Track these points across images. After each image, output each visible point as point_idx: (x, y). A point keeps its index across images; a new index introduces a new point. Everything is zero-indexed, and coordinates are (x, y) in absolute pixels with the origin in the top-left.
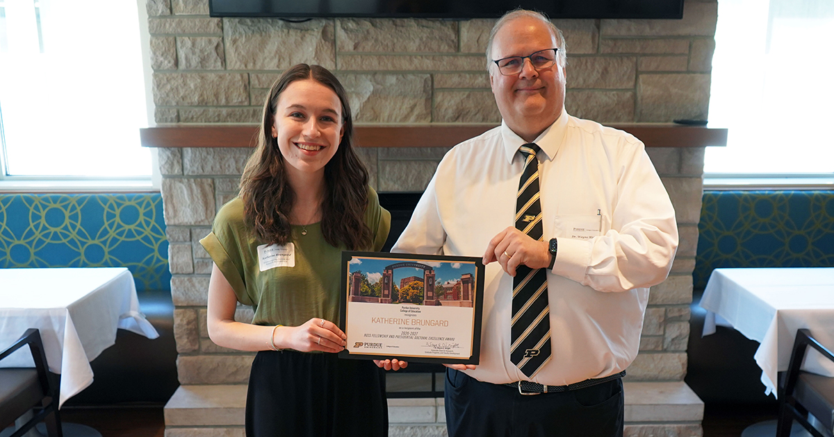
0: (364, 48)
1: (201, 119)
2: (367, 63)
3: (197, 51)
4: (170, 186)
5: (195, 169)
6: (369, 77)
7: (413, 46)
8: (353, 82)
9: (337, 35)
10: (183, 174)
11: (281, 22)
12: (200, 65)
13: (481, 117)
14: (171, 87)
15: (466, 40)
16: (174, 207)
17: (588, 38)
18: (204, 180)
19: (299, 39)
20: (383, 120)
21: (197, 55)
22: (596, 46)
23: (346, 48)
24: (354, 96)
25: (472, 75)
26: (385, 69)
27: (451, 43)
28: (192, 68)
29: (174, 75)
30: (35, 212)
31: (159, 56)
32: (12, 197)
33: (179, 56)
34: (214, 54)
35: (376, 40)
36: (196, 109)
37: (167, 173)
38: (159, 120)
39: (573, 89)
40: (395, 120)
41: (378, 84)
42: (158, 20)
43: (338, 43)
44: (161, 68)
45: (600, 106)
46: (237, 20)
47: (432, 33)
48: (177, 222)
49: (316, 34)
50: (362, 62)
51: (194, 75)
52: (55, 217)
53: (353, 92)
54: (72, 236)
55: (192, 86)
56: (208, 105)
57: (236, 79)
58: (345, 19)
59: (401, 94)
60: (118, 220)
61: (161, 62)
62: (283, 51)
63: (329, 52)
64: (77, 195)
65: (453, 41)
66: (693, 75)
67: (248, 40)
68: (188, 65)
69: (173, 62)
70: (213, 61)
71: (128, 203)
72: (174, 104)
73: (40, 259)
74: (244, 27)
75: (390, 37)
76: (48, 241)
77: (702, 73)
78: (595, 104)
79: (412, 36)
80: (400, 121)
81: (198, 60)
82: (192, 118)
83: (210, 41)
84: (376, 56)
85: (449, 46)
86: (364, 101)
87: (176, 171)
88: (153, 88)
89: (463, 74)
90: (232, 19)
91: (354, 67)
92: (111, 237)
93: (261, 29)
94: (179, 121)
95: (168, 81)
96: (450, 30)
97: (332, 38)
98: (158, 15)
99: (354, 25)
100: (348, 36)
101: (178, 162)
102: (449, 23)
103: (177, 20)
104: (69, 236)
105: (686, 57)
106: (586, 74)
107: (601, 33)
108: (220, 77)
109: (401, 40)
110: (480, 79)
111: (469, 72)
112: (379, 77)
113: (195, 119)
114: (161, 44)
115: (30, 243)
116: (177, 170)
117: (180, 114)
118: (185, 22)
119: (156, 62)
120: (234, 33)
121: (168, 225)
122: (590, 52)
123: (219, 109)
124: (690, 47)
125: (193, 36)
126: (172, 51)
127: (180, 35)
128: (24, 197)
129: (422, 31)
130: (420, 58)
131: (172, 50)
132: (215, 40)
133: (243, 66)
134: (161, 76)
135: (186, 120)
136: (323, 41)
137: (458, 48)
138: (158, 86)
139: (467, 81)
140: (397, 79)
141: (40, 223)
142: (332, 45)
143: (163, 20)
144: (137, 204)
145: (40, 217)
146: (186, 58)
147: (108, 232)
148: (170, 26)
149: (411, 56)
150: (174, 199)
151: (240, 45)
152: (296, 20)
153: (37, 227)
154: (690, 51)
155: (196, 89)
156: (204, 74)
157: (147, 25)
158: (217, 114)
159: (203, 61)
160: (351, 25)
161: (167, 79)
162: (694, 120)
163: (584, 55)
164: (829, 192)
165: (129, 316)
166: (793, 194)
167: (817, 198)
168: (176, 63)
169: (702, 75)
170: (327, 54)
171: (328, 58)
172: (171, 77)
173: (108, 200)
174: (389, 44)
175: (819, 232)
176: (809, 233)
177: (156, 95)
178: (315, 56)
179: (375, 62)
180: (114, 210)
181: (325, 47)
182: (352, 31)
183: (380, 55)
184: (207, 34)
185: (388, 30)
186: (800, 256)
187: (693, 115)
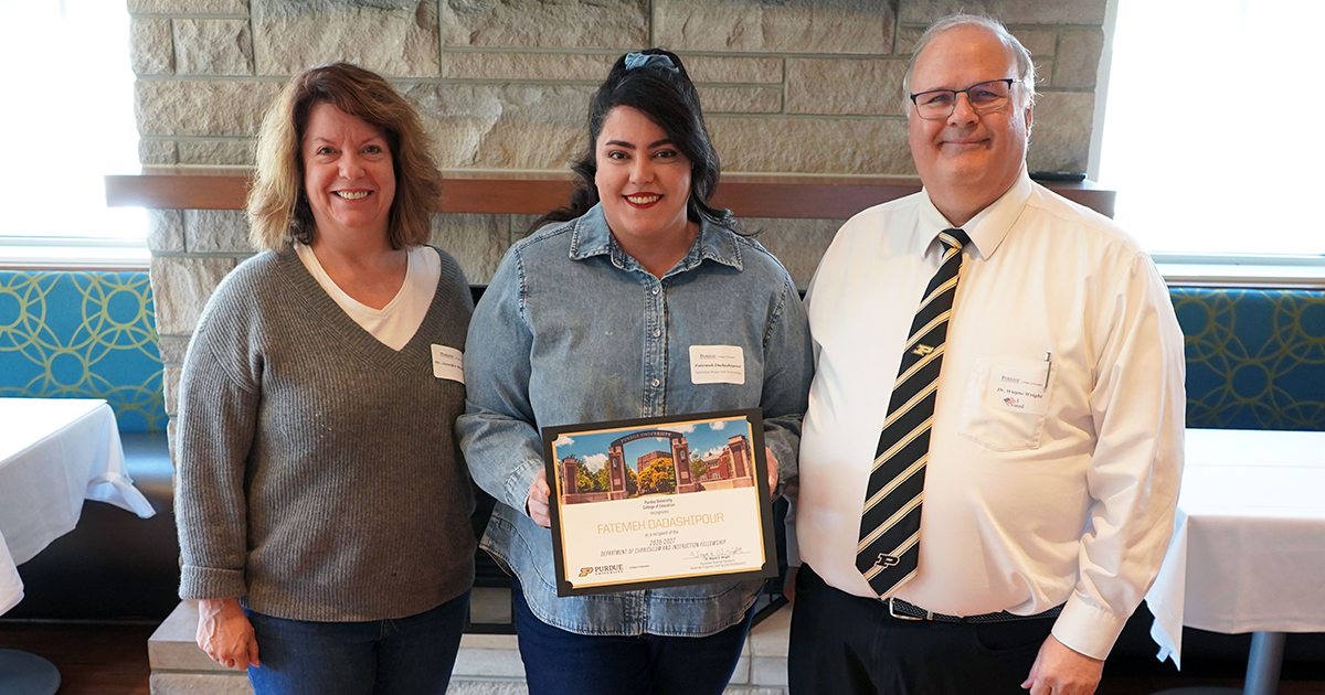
0: (489, 40)
1: (215, 159)
2: (492, 66)
3: (207, 43)
4: (165, 270)
5: (205, 242)
6: (497, 90)
7: (571, 38)
8: (469, 98)
9: (442, 18)
10: (185, 251)
12: (212, 67)
14: (164, 105)
15: (663, 30)
16: (172, 305)
17: (876, 27)
18: (220, 261)
19: (378, 24)
20: (520, 164)
21: (207, 50)
22: (891, 42)
23: (458, 41)
24: (470, 122)
26: (524, 77)
27: (637, 33)
28: (199, 71)
29: (171, 84)
31: (144, 52)
33: (177, 52)
34: (236, 49)
35: (509, 27)
36: (207, 142)
37: (159, 249)
38: (146, 160)
39: (847, 115)
40: (540, 166)
41: (512, 103)
43: (444, 31)
44: (148, 72)
45: (894, 145)
47: (606, 16)
48: (176, 331)
49: (405, 15)
50: (485, 64)
51: (201, 84)
53: (468, 116)
54: (30, 340)
55: (199, 105)
56: (226, 135)
57: (272, 92)
59: (549, 121)
60: (104, 314)
61: (148, 62)
62: (350, 44)
63: (428, 48)
64: (40, 272)
65: (641, 30)
66: (1060, 93)
67: (291, 25)
68: (193, 67)
69: (166, 61)
70: (233, 61)
71: (121, 288)
72: (170, 132)
74: (285, 3)
75: (532, 21)
77: (1078, 90)
79: (570, 21)
80: (549, 167)
81: (208, 58)
82: (200, 157)
83: (228, 26)
84: (509, 54)
85: (633, 38)
86: (487, 131)
87: (174, 245)
88: (136, 106)
91: (471, 73)
92: (94, 343)
93: (314, 6)
94: (177, 161)
95: (160, 93)
96: (636, 10)
97: (434, 23)
100: (461, 20)
101: (177, 230)
104: (26, 339)
105: (1051, 63)
106: (872, 90)
107: (899, 19)
108: (246, 88)
109: (552, 28)
112: (513, 91)
113: (204, 159)
114: (147, 32)
116: (176, 243)
117: (180, 150)
119: (140, 61)
120: (268, 13)
121: (162, 335)
122: (880, 51)
123: (244, 142)
124: (1058, 44)
125: (201, 18)
126: (165, 43)
127: (178, 16)
129: (587, 11)
130: (584, 58)
131: (166, 41)
132: (237, 25)
133: (284, 69)
134: (148, 85)
135: (189, 160)
136: (418, 29)
138: (143, 102)
140: (544, 94)
142: (433, 36)
144: (135, 288)
146: (189, 56)
147: (88, 335)
148: (163, 1)
149: (568, 55)
150: (172, 292)
151: (279, 33)
154: (1056, 50)
155: (205, 107)
156: (219, 83)
158: (240, 151)
159: (217, 60)
161: (157, 89)
162: (1064, 172)
163: (869, 57)
164: (1307, 292)
165: (105, 482)
166: (1246, 295)
167: (1286, 303)
168: (173, 64)
169: (1077, 94)
170: (424, 52)
171: (427, 59)
172: (163, 88)
173: (90, 282)
174: (531, 34)
175: (1288, 361)
176: (1269, 364)
177: (139, 118)
178: (405, 52)
179: (506, 65)
180: (98, 298)
181: (422, 40)
182: (466, 11)
183: (515, 53)
184: (222, 15)
185: (529, 9)
186: (1253, 401)
187: (1059, 164)
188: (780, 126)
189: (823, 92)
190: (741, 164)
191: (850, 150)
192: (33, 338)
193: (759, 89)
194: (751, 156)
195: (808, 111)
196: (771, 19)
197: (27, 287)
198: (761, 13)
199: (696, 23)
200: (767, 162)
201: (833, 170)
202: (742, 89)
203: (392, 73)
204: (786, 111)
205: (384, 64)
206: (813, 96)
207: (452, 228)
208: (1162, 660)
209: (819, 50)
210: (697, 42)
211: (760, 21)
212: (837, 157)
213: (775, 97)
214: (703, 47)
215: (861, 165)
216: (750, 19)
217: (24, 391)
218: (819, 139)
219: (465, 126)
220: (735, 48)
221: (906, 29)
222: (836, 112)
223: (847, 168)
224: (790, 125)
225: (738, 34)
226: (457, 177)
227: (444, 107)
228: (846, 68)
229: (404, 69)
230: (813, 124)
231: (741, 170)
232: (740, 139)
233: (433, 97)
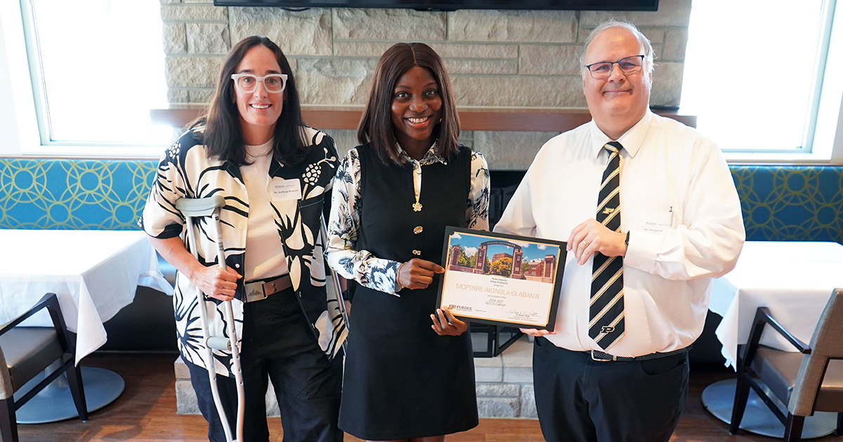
0: (359, 35)
2: (361, 49)
3: (205, 37)
6: (364, 62)
7: (404, 34)
8: (349, 67)
9: (334, 23)
11: (282, 11)
12: (207, 49)
13: (467, 102)
14: (181, 70)
15: (453, 29)
17: (568, 28)
19: (299, 27)
21: (205, 40)
22: (576, 36)
23: (342, 35)
24: (349, 79)
25: (459, 62)
27: (439, 31)
28: (201, 52)
29: (185, 58)
30: (72, 176)
31: (171, 41)
32: (52, 162)
33: (189, 42)
34: (221, 40)
35: (370, 28)
36: (205, 91)
38: (172, 100)
39: (553, 75)
41: (372, 69)
42: (169, 8)
43: (335, 30)
44: (172, 52)
45: (577, 92)
46: (241, 8)
47: (422, 22)
49: (314, 22)
50: (357, 48)
51: (202, 59)
52: (90, 181)
53: (348, 76)
54: (104, 198)
55: (201, 70)
58: (342, 9)
60: (144, 184)
61: (173, 47)
62: (283, 37)
63: (326, 39)
64: (109, 161)
65: (442, 30)
66: (666, 63)
67: (251, 27)
68: (197, 49)
69: (183, 46)
70: (219, 46)
71: (153, 169)
72: (184, 85)
73: (77, 218)
74: (248, 15)
75: (383, 25)
76: (83, 202)
77: (675, 61)
78: (573, 90)
79: (403, 25)
81: (206, 45)
82: (201, 99)
83: (217, 28)
84: (370, 43)
85: (437, 33)
86: (358, 85)
88: (166, 71)
89: (450, 61)
90: (237, 7)
91: (350, 53)
92: (139, 200)
93: (264, 16)
94: (189, 101)
95: (179, 64)
96: (439, 20)
97: (330, 26)
98: (169, 3)
99: (350, 14)
100: (344, 25)
102: (438, 13)
103: (186, 7)
104: (101, 198)
106: (565, 62)
107: (580, 24)
109: (394, 29)
110: (467, 66)
111: (457, 59)
113: (203, 100)
114: (172, 30)
115: (68, 204)
117: (190, 94)
118: (194, 9)
119: (168, 46)
120: (239, 20)
122: (570, 41)
124: (665, 36)
125: (201, 23)
126: (182, 36)
127: (189, 22)
128: (62, 162)
129: (413, 20)
131: (182, 35)
132: (221, 27)
134: (172, 59)
135: (195, 101)
136: (321, 29)
137: (446, 36)
138: (170, 69)
139: (455, 67)
141: (76, 186)
142: (329, 33)
143: (173, 7)
145: (76, 181)
146: (195, 43)
147: (136, 195)
148: (180, 13)
151: (245, 31)
152: (296, 9)
153: (73, 189)
154: (664, 40)
155: (204, 72)
156: (212, 58)
157: (159, 12)
159: (211, 46)
160: (347, 13)
161: (178, 62)
162: (666, 106)
163: (564, 44)
164: (791, 167)
165: (148, 276)
166: (758, 169)
167: (779, 173)
168: (186, 48)
169: (675, 64)
170: (324, 41)
171: (325, 45)
172: (181, 61)
173: (137, 166)
174: (382, 32)
175: (781, 204)
176: (771, 206)
177: (167, 78)
178: (314, 42)
179: (369, 49)
180: (142, 175)
181: (323, 35)
182: (347, 20)
183: (374, 42)
184: (214, 21)
185: (381, 18)
186: (763, 226)
187: (665, 101)
188: (516, 82)
189: (540, 63)
190: (496, 102)
191: (554, 94)
192: (106, 197)
193: (505, 62)
194: (501, 98)
195: (532, 73)
196: (512, 24)
197: (102, 169)
198: (506, 20)
199: (472, 26)
200: (509, 101)
201: (545, 105)
202: (496, 62)
203: (306, 53)
204: (520, 73)
205: (302, 48)
206: (534, 65)
207: (340, 138)
208: (727, 366)
209: (538, 40)
210: (472, 37)
211: (506, 24)
212: (547, 98)
213: (514, 65)
214: (475, 39)
215: (560, 103)
216: (501, 24)
217: (100, 226)
218: (537, 88)
219: (346, 82)
220: (492, 39)
221: (583, 29)
222: (547, 73)
223: (552, 104)
224: (522, 81)
225: (494, 32)
226: (342, 110)
227: (335, 72)
228: (552, 50)
229: (313, 51)
230: (534, 80)
231: (496, 105)
232: (495, 90)
233: (329, 66)
